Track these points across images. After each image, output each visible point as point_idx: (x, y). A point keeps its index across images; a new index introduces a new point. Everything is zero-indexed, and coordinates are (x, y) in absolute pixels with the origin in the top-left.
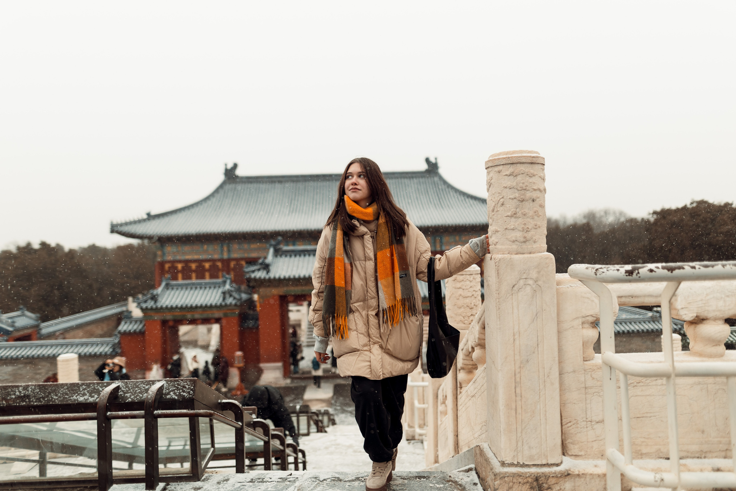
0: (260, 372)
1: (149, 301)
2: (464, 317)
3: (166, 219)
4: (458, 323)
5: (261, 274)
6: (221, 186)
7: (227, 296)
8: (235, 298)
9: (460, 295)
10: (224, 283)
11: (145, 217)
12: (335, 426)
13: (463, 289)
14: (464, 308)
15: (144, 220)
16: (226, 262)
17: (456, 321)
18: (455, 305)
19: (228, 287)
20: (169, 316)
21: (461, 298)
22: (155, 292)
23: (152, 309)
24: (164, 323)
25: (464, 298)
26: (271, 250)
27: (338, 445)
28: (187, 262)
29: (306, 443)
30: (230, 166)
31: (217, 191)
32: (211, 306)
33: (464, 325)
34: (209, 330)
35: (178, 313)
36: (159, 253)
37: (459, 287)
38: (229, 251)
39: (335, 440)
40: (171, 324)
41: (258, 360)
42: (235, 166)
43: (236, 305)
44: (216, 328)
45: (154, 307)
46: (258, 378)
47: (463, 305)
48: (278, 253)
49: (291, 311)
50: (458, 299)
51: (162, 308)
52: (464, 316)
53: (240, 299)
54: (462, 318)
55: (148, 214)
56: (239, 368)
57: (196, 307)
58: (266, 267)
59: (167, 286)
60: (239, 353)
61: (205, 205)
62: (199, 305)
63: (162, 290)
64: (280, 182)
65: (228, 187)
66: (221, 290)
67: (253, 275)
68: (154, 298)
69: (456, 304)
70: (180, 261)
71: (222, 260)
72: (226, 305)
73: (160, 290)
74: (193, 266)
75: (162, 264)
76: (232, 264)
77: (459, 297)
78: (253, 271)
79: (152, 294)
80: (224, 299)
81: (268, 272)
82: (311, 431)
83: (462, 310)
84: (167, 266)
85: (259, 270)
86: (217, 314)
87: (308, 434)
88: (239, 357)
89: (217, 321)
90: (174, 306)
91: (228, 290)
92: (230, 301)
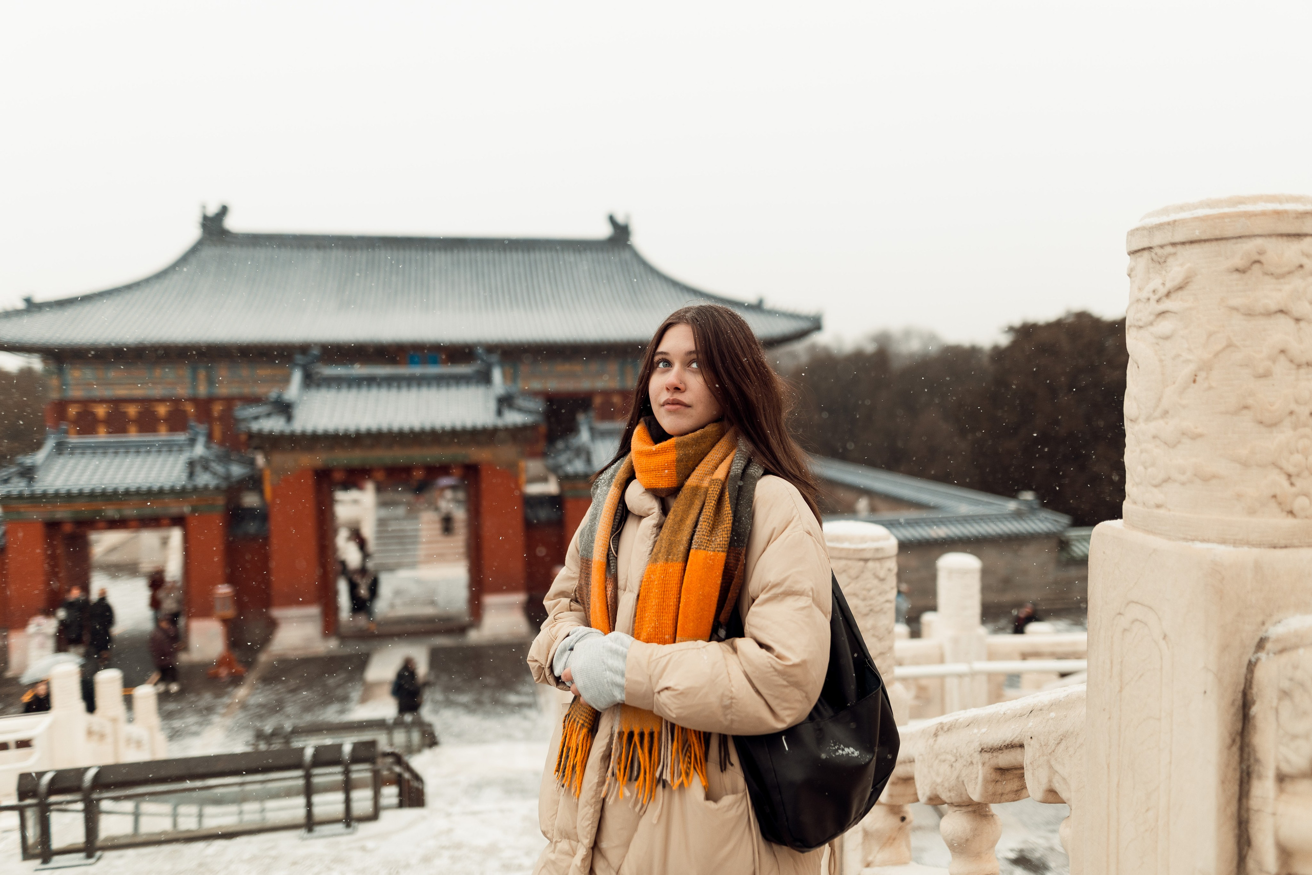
0: (272, 625)
1: (15, 480)
2: (1289, 476)
3: (68, 313)
4: (1252, 512)
5: (274, 424)
6: (194, 250)
7: (198, 469)
8: (214, 474)
9: (1283, 351)
10: (192, 442)
11: (21, 305)
12: (436, 750)
13: (1298, 320)
14: (1295, 428)
15: (17, 313)
16: (204, 406)
17: (1239, 496)
18: (1246, 407)
19: (199, 450)
20: (62, 513)
21: (1281, 367)
22: (28, 460)
23: (20, 497)
24: (52, 526)
25: (1299, 366)
26: (297, 376)
27: (458, 846)
28: (117, 402)
29: (370, 844)
30: (212, 210)
31: (184, 259)
32: (161, 491)
33: (1290, 521)
34: (165, 542)
35: (83, 507)
36: (54, 382)
37: (1273, 307)
38: (211, 382)
39: (450, 831)
40: (68, 528)
41: (268, 603)
42: (224, 210)
43: (217, 488)
44: (176, 536)
45: (27, 492)
46: (266, 640)
47: (1293, 406)
48: (311, 381)
49: (342, 502)
50: (1266, 375)
51: (44, 495)
52: (1291, 470)
53: (227, 477)
54: (1285, 483)
55: (28, 301)
56: (225, 621)
57: (127, 493)
58: (285, 409)
59: (60, 448)
60: (224, 590)
61: (157, 287)
62: (133, 489)
63: (49, 457)
64: (318, 247)
65: (208, 252)
66: (183, 458)
67: (255, 426)
68: (28, 473)
69: (1250, 401)
70: (102, 401)
71: (194, 400)
72: (195, 489)
73: (40, 457)
74: (132, 411)
75: (61, 406)
76: (217, 409)
77: (1274, 361)
78: (256, 418)
79: (20, 464)
80: (191, 475)
81: (289, 418)
82: (384, 801)
83: (1284, 436)
84: (72, 411)
85: (269, 415)
86: (175, 508)
87: (374, 816)
88: (224, 598)
89: (178, 521)
90: (75, 491)
91: (201, 457)
92: (204, 479)
